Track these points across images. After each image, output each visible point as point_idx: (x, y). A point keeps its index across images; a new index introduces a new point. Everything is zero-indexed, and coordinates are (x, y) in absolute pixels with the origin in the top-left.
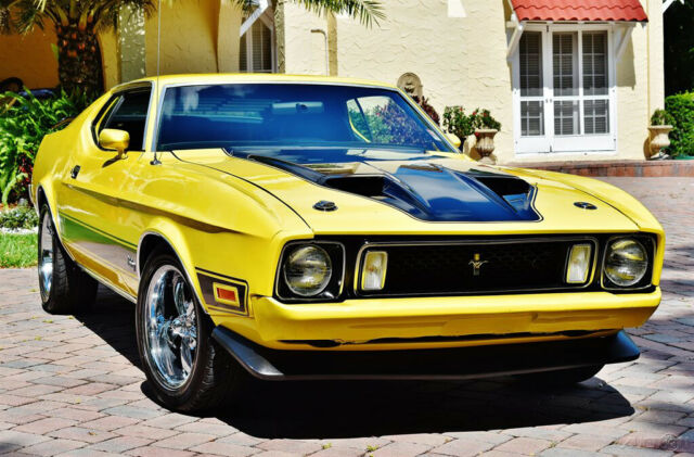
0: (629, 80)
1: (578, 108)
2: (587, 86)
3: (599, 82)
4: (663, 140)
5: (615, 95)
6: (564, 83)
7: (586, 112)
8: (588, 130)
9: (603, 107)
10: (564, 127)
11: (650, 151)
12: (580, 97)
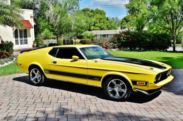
0: (30, 36)
1: (23, 40)
2: (24, 37)
3: (26, 36)
4: (35, 45)
5: (28, 38)
6: (21, 37)
7: (24, 41)
8: (25, 44)
9: (27, 40)
10: (21, 44)
11: (33, 46)
12: (23, 39)
